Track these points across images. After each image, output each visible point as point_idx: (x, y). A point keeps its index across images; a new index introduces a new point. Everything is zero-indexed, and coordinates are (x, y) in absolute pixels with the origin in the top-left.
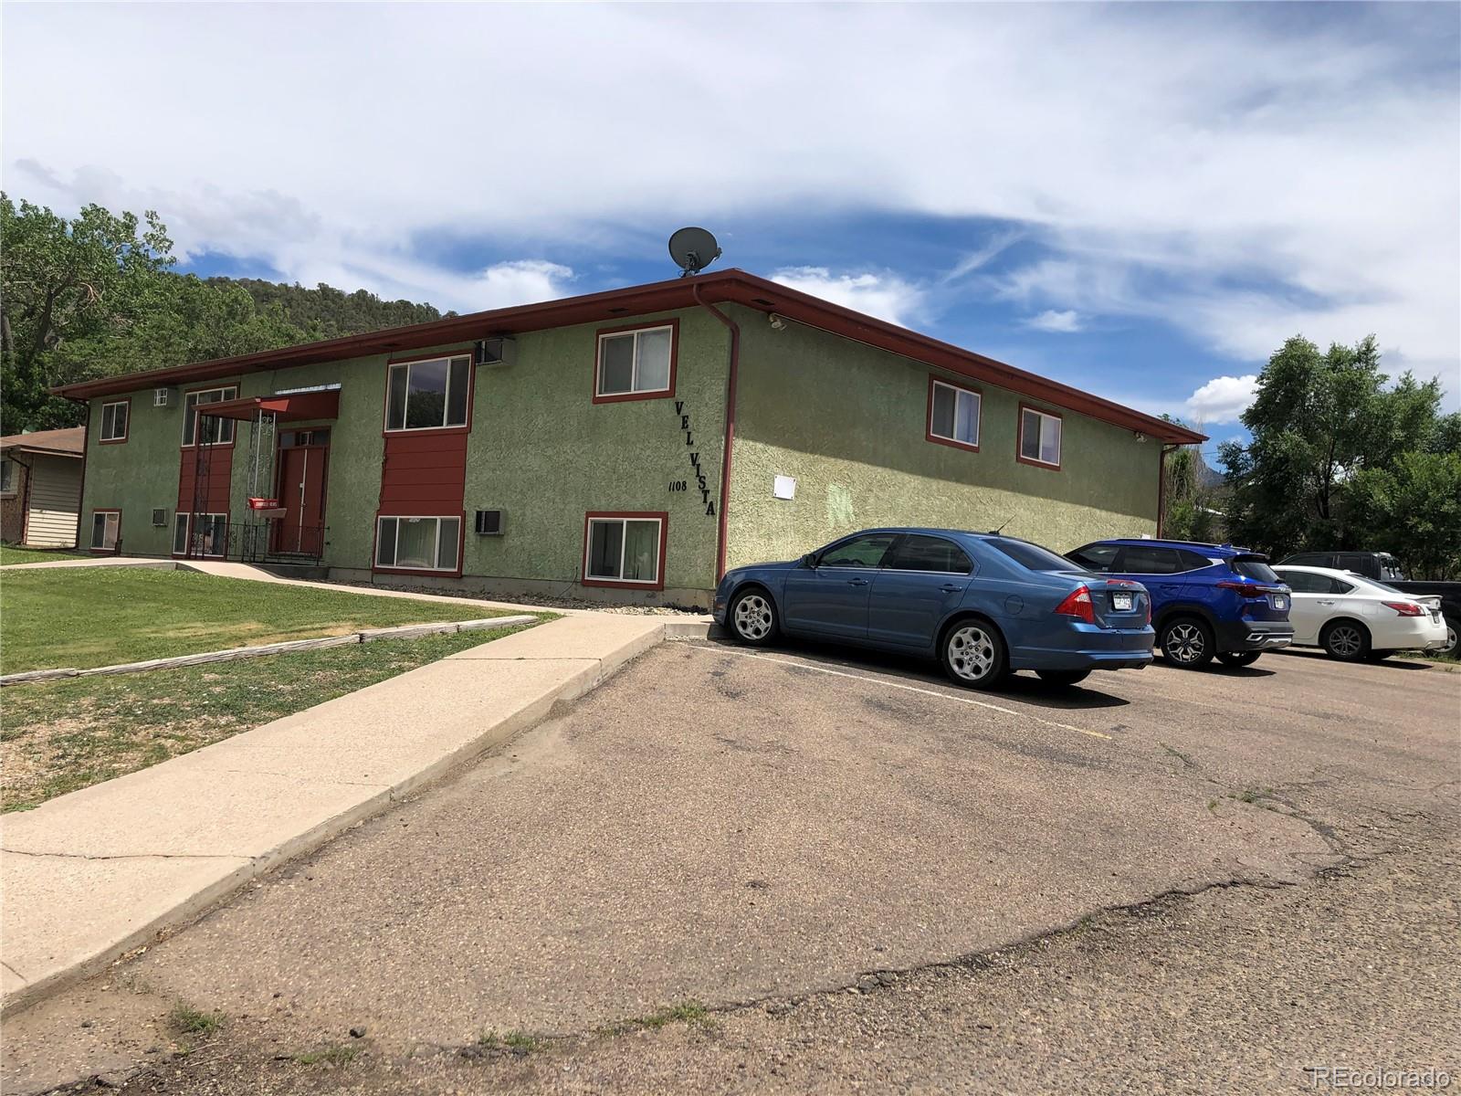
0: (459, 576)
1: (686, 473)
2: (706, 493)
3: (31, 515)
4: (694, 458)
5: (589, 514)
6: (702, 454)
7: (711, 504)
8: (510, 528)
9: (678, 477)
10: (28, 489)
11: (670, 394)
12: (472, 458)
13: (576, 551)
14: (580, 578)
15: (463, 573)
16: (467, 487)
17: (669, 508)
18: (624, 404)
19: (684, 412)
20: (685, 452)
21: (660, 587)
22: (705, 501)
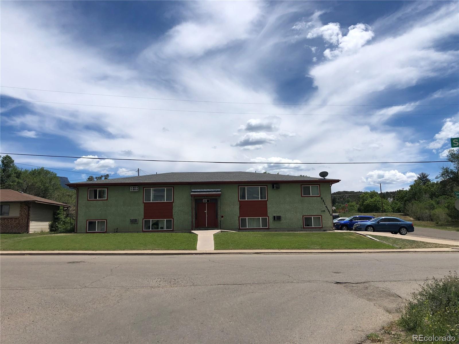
0: (269, 229)
1: (325, 209)
2: (330, 212)
3: (31, 223)
4: (326, 207)
5: (303, 216)
6: (328, 206)
7: (331, 214)
8: (282, 219)
9: (323, 209)
10: (29, 215)
11: (320, 196)
12: (269, 206)
13: (301, 223)
14: (302, 227)
15: (270, 228)
16: (268, 212)
17: (322, 215)
18: (309, 197)
19: (323, 199)
20: (324, 206)
21: (322, 227)
22: (330, 213)
